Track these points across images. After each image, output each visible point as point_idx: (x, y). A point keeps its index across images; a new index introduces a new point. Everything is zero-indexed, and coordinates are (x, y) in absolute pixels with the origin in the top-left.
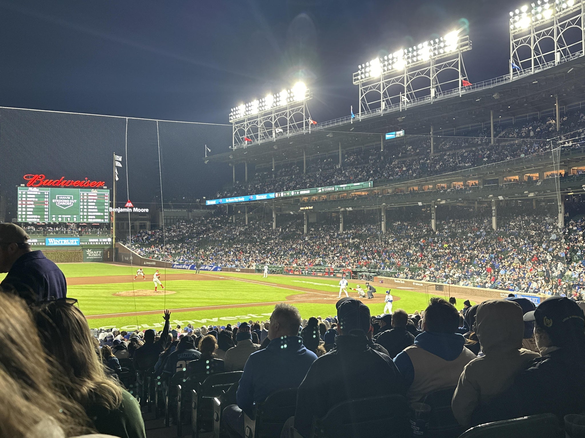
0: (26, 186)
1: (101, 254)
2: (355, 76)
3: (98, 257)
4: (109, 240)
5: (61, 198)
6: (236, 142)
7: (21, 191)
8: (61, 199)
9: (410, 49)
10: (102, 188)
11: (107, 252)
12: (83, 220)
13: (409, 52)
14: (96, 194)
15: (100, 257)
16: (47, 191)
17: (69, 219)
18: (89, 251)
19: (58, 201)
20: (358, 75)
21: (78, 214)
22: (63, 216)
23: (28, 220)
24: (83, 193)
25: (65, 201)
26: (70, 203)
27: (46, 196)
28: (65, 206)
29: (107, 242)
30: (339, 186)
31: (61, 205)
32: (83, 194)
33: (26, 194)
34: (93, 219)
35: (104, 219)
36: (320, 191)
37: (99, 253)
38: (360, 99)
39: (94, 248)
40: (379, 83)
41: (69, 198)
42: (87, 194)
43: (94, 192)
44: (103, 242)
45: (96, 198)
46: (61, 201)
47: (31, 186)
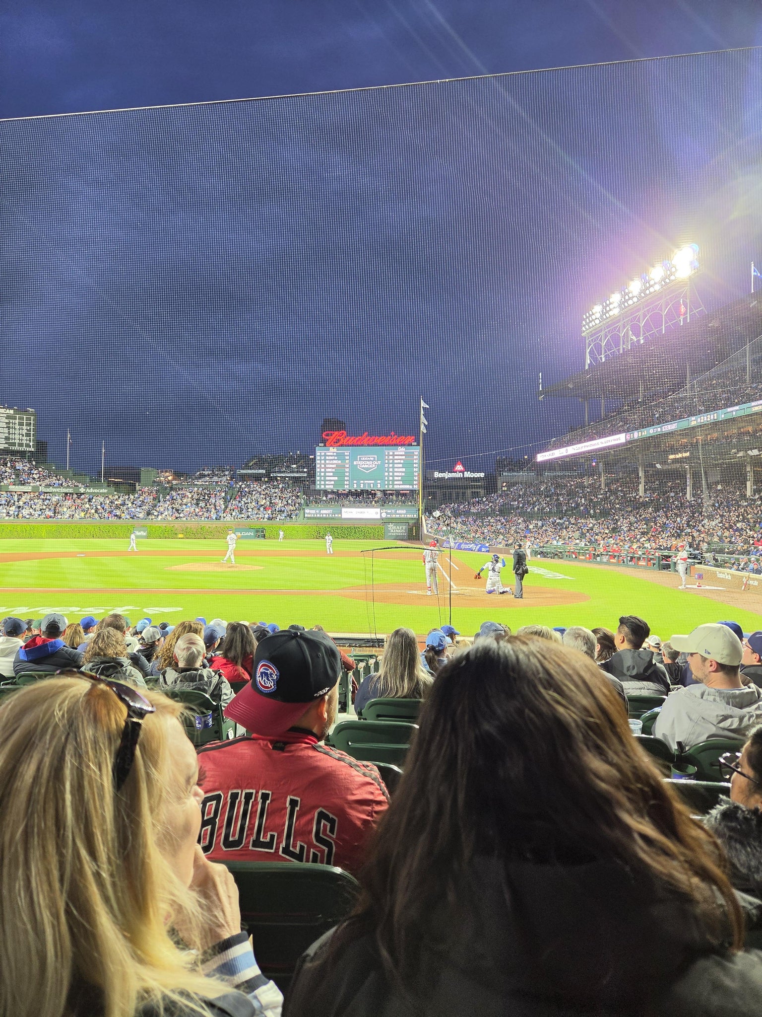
0: (325, 446)
1: (405, 530)
3: (401, 534)
5: (364, 459)
7: (320, 452)
8: (364, 461)
10: (411, 445)
11: (412, 528)
12: (388, 487)
14: (404, 453)
15: (404, 534)
16: (347, 452)
17: (372, 485)
18: (391, 525)
19: (359, 463)
21: (382, 479)
22: (365, 482)
23: (327, 487)
24: (389, 451)
25: (368, 463)
26: (374, 466)
27: (346, 457)
28: (367, 469)
30: (725, 410)
31: (363, 468)
32: (388, 453)
33: (325, 455)
34: (399, 485)
35: (413, 485)
36: (694, 423)
37: (402, 529)
39: (398, 521)
41: (372, 459)
42: (393, 453)
43: (401, 450)
44: (407, 515)
45: (404, 457)
46: (364, 463)
47: (331, 446)
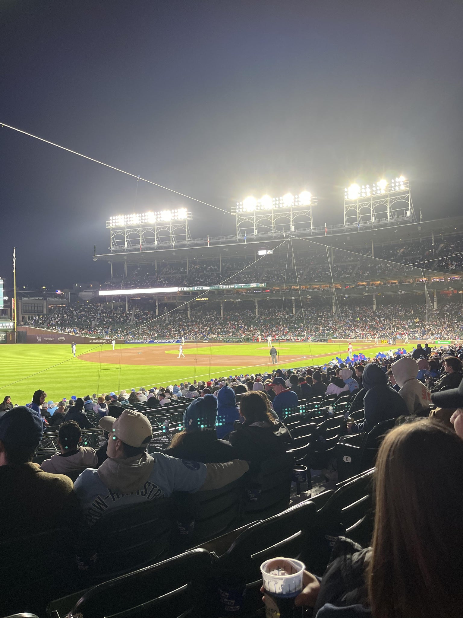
1: (4, 337)
2: (233, 209)
3: (2, 340)
4: (11, 324)
6: (113, 245)
9: (277, 199)
11: (10, 335)
13: (276, 200)
15: (3, 340)
20: (235, 209)
29: (10, 326)
30: (238, 285)
36: (221, 288)
37: (2, 336)
38: (237, 226)
40: (253, 216)
44: (6, 326)
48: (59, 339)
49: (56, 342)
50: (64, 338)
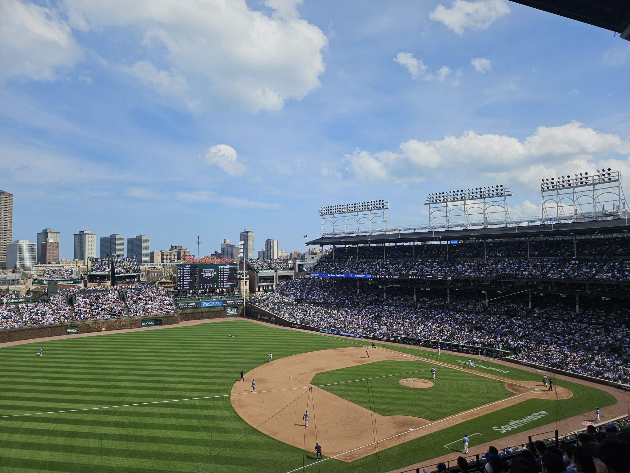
15: (235, 314)
25: (209, 273)
28: (208, 277)
46: (206, 273)
48: (271, 319)
49: (269, 321)
50: (275, 319)
